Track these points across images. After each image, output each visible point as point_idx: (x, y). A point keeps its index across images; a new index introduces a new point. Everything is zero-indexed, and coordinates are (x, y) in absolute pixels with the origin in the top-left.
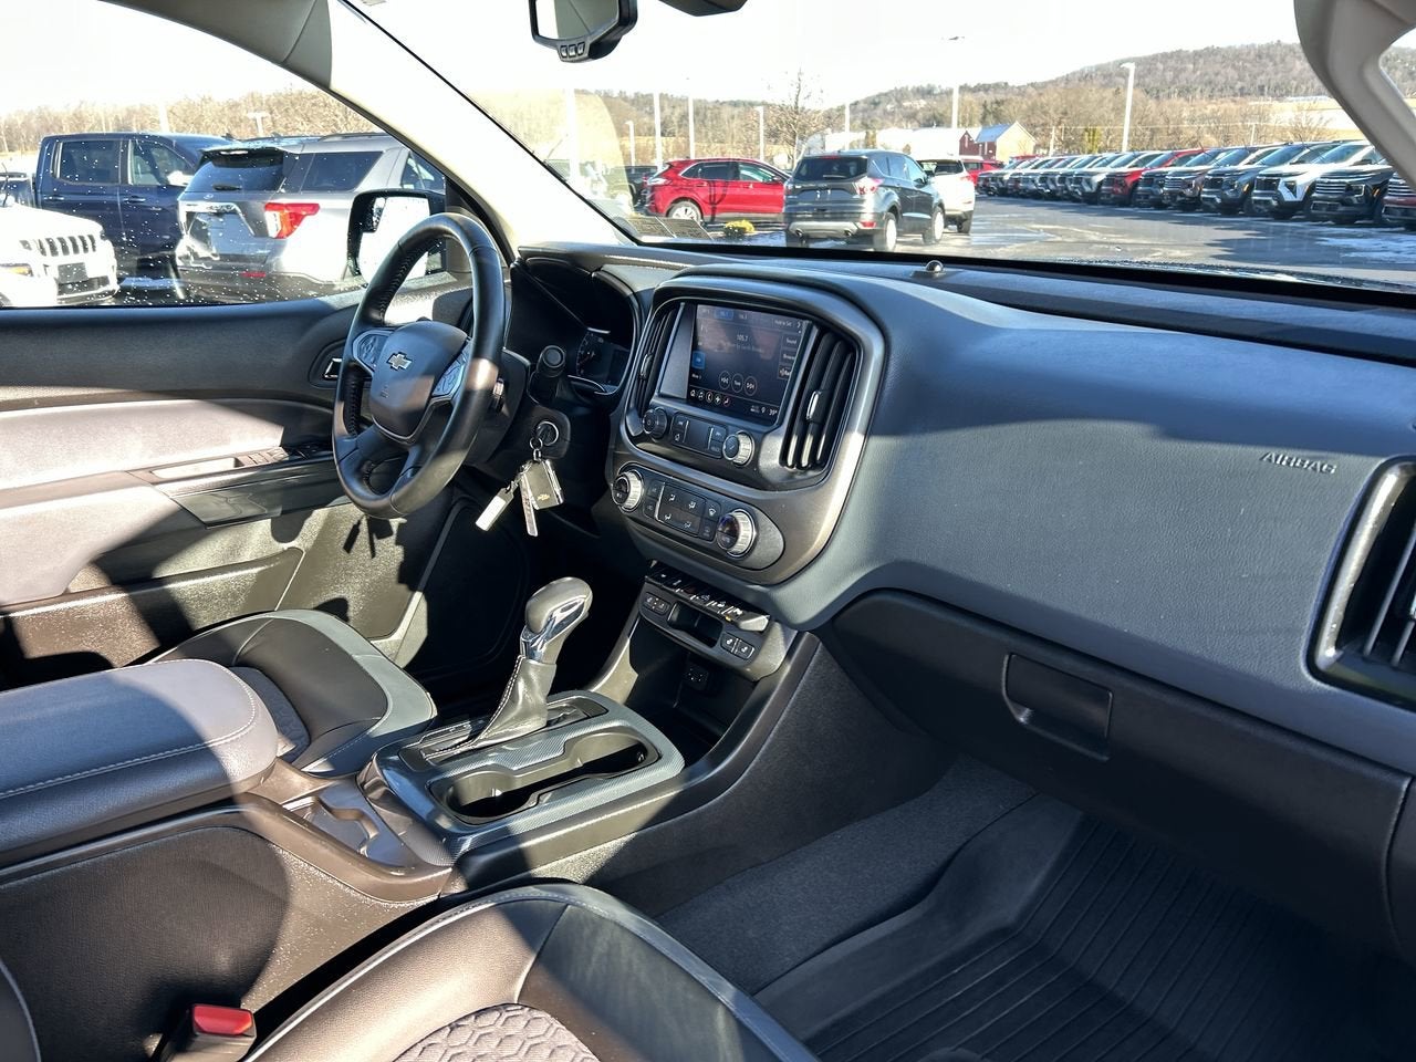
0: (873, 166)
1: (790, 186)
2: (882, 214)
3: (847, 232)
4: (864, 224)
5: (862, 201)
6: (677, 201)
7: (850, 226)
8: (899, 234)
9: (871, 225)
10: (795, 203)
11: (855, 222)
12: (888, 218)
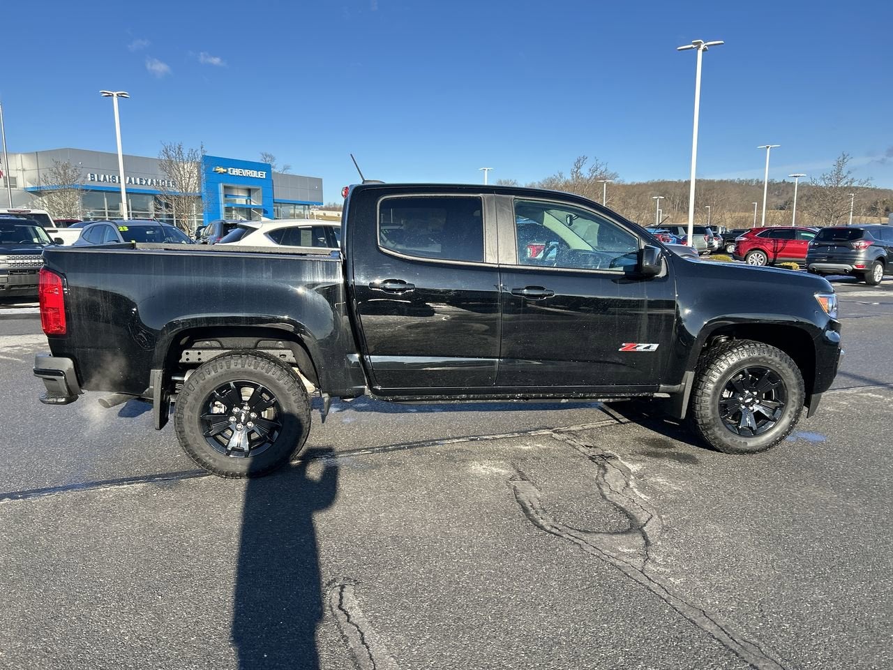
0: (868, 234)
1: (812, 244)
2: (871, 261)
3: (845, 270)
4: (860, 266)
5: (858, 253)
6: (752, 250)
7: (848, 267)
8: (884, 273)
9: (863, 266)
10: (815, 253)
11: (851, 265)
12: (875, 264)
